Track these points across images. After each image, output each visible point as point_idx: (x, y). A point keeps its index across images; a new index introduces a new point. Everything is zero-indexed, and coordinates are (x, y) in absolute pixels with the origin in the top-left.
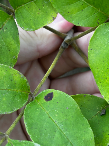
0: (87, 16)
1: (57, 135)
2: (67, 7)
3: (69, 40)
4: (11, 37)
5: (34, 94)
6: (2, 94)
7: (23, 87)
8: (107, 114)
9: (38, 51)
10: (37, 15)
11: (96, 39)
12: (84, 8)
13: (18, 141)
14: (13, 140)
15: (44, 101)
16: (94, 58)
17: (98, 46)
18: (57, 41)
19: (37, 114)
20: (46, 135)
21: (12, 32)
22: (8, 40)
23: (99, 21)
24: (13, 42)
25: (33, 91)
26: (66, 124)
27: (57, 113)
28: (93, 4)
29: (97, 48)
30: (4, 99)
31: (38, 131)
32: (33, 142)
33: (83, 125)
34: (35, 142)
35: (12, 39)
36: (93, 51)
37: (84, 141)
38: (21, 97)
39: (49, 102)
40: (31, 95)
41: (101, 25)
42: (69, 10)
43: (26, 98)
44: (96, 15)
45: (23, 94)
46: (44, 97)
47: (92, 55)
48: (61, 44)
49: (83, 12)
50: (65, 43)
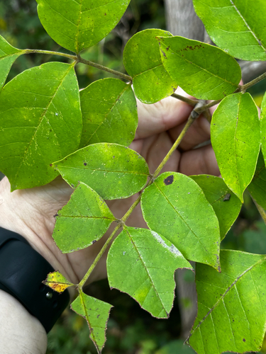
0: (211, 88)
1: (177, 222)
2: (187, 79)
3: (200, 109)
4: (128, 109)
5: (155, 175)
6: (118, 176)
7: (140, 169)
8: (231, 199)
9: (164, 123)
10: (156, 85)
11: (220, 113)
12: (207, 78)
13: (134, 228)
14: (129, 227)
15: (164, 184)
16: (217, 135)
17: (222, 121)
18: (187, 109)
19: (156, 198)
20: (164, 222)
21: (130, 103)
22: (125, 112)
23: (225, 93)
24: (130, 116)
25: (153, 172)
26: (187, 211)
27: (178, 199)
28: (217, 74)
29: (221, 123)
30: (120, 182)
31: (156, 218)
32: (150, 230)
33: (207, 212)
34: (153, 230)
35: (129, 112)
36: (216, 126)
37: (208, 229)
38: (138, 180)
39: (168, 186)
40: (151, 177)
41: (228, 96)
42: (189, 82)
43: (145, 181)
44: (222, 85)
45: (142, 176)
46: (163, 180)
47: (214, 131)
48: (190, 113)
49: (206, 83)
50: (195, 112)
